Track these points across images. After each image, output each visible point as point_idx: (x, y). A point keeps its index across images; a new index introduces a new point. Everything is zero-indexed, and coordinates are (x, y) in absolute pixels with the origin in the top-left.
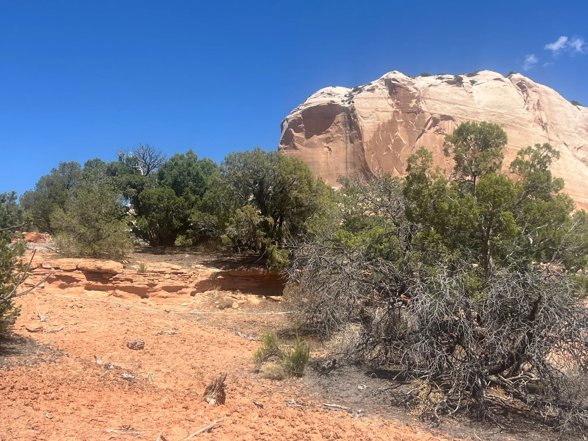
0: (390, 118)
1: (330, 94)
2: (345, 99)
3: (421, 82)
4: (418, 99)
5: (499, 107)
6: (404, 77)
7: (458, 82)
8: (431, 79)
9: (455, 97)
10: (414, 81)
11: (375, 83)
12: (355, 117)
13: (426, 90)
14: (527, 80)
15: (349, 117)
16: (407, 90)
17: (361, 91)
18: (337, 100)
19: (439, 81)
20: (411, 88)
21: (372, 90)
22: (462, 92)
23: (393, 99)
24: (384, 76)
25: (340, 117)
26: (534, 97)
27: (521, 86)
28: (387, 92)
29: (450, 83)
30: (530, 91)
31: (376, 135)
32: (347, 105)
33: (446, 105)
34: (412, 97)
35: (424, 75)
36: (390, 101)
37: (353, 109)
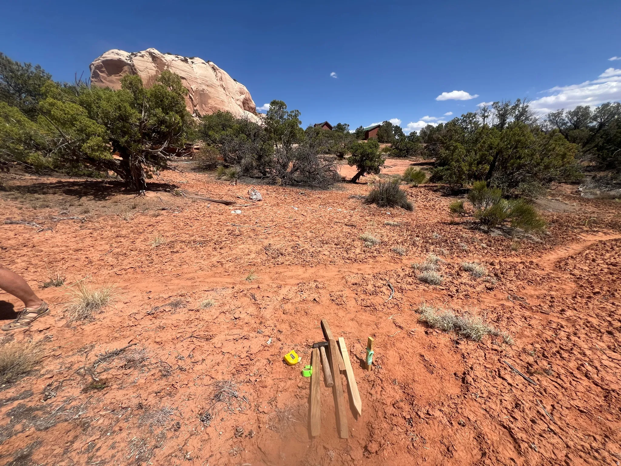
0: (155, 73)
1: (118, 54)
2: (128, 58)
3: (168, 58)
4: (168, 66)
5: (205, 77)
6: (159, 53)
7: (186, 61)
8: (172, 57)
9: (186, 68)
10: (164, 56)
11: (143, 52)
12: (135, 69)
13: (171, 62)
14: (216, 66)
15: (132, 69)
16: (161, 60)
17: (136, 56)
18: (123, 59)
19: (177, 59)
20: (163, 59)
21: (142, 56)
22: (188, 66)
23: (155, 64)
24: (148, 50)
25: (126, 68)
26: (219, 74)
27: (213, 68)
28: (151, 59)
29: (182, 60)
30: (217, 71)
31: (148, 82)
32: (129, 62)
33: (182, 72)
34: (165, 64)
35: (169, 54)
36: (153, 64)
37: (134, 66)
